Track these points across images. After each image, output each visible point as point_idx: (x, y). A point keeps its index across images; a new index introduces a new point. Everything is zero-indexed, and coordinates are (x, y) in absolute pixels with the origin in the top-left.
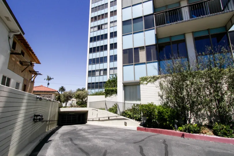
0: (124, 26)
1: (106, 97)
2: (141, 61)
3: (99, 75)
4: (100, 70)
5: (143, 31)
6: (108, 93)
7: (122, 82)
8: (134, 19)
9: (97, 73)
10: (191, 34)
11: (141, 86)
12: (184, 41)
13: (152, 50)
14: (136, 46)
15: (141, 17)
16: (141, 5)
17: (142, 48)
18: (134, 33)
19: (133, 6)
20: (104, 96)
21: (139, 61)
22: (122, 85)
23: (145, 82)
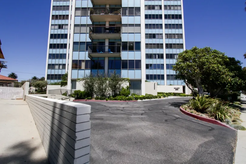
0: (74, 45)
1: (61, 87)
2: (82, 68)
3: (58, 68)
4: (60, 65)
5: (84, 51)
6: (63, 84)
7: (71, 79)
8: (80, 42)
9: (57, 67)
10: (107, 58)
11: (77, 82)
12: (104, 61)
13: (89, 63)
14: (80, 59)
15: (85, 42)
16: (85, 34)
17: (83, 61)
18: (80, 51)
19: (81, 33)
20: (60, 86)
21: (81, 68)
22: (70, 80)
23: (79, 81)
